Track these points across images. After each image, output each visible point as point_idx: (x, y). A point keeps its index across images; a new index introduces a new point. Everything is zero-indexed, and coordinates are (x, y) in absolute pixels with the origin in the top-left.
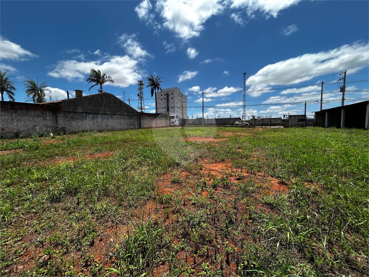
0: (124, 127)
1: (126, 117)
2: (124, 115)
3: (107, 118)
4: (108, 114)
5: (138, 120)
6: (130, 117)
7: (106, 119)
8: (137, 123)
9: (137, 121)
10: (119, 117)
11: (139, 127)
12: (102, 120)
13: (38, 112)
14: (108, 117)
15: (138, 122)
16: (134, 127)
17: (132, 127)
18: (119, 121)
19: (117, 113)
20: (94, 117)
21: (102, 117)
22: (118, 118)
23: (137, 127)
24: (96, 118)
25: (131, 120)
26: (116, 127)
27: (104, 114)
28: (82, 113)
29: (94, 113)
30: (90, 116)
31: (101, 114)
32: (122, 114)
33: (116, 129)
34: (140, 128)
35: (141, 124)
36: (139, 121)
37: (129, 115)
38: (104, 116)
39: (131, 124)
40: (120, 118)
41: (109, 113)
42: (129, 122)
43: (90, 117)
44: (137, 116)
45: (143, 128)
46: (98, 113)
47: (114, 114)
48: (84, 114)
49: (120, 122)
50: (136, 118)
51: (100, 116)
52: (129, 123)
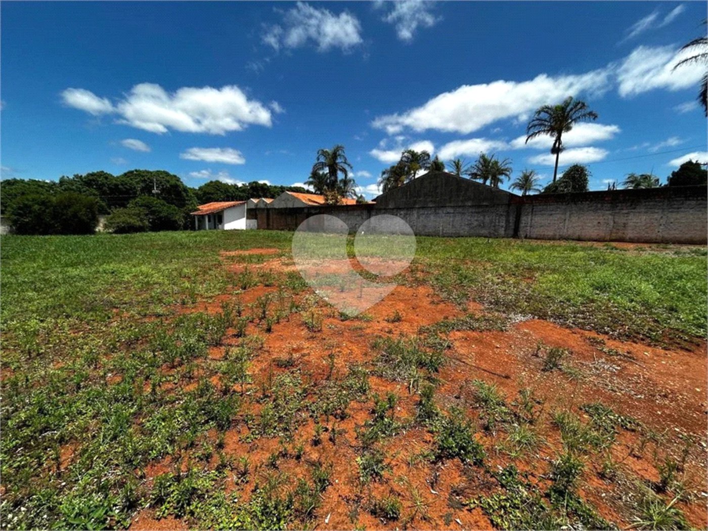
0: (462, 232)
1: (470, 210)
2: (464, 206)
3: (427, 214)
4: (428, 207)
5: (508, 216)
6: (480, 210)
7: (424, 216)
8: (504, 224)
9: (504, 218)
10: (452, 211)
11: (511, 232)
12: (418, 217)
13: (359, 212)
14: (430, 212)
15: (507, 221)
16: (492, 232)
17: (483, 232)
18: (451, 219)
19: (447, 205)
20: (407, 214)
21: (418, 213)
22: (448, 213)
23: (503, 232)
24: (410, 214)
25: (484, 216)
26: (443, 230)
27: (423, 208)
28: (393, 209)
29: (408, 209)
30: (402, 212)
31: (419, 208)
32: (460, 204)
33: (441, 233)
34: (516, 235)
35: (522, 225)
36: (512, 219)
37: (479, 206)
38: (422, 212)
39: (482, 225)
40: (453, 213)
41: (431, 206)
42: (476, 220)
43: (401, 214)
44: (509, 205)
45: (526, 237)
46: (412, 208)
47: (442, 207)
48: (395, 211)
49: (453, 221)
50: (501, 210)
51: (415, 212)
52: (476, 223)
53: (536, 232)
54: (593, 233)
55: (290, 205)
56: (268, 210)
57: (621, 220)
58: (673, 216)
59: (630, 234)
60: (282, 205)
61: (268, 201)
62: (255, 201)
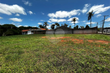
1: (67, 31)
6: (69, 31)
10: (65, 31)
23: (71, 33)
35: (73, 32)
53: (75, 33)
54: (81, 33)
55: (40, 30)
56: (36, 31)
57: (83, 31)
58: (88, 31)
59: (84, 33)
60: (38, 30)
61: (35, 30)
62: (33, 30)
